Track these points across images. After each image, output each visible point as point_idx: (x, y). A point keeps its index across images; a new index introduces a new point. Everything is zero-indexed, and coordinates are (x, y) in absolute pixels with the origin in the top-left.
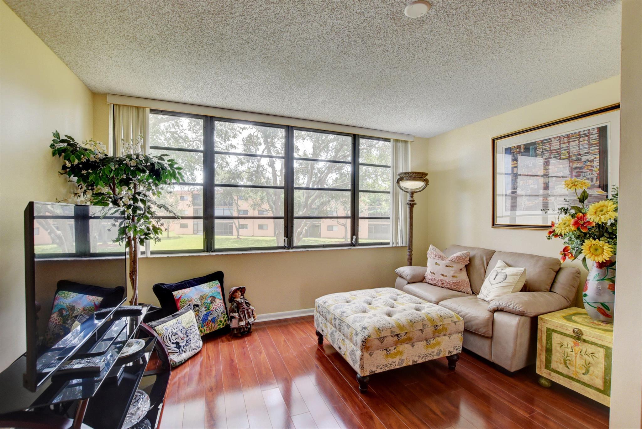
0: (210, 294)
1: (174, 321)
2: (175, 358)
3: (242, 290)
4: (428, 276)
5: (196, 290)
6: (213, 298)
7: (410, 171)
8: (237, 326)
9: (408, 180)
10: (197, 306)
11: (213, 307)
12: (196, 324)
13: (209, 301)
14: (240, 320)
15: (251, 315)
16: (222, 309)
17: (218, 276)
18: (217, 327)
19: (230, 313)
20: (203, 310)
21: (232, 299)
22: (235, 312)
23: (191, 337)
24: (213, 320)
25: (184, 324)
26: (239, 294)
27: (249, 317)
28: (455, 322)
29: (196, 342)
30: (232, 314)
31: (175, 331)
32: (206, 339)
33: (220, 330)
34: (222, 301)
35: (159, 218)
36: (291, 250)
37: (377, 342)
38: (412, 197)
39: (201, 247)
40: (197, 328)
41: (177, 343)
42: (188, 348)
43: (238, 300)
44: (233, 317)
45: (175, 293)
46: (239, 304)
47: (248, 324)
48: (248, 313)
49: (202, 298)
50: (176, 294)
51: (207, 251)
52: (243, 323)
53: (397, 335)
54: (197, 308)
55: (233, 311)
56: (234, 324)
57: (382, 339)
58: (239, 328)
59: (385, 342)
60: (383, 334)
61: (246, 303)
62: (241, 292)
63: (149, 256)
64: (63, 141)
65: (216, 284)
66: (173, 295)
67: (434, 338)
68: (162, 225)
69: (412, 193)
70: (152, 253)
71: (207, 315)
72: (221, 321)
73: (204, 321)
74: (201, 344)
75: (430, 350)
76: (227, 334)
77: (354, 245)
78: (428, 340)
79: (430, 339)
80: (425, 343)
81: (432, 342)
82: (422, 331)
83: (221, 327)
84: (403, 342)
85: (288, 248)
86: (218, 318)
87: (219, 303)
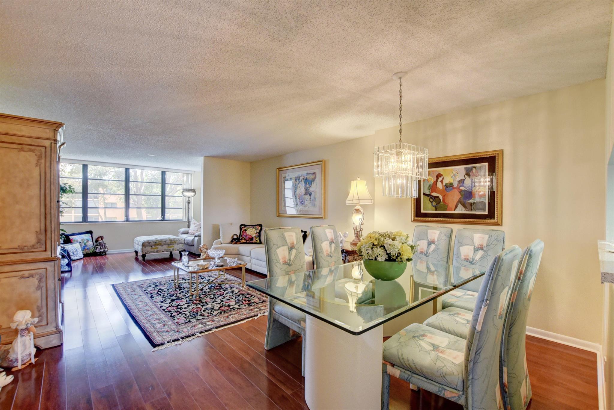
0: (86, 239)
1: (71, 246)
2: (72, 257)
3: (102, 238)
4: (190, 231)
5: (80, 237)
6: (88, 241)
7: (193, 189)
8: (99, 251)
9: (186, 192)
11: (88, 243)
12: (80, 248)
13: (86, 241)
14: (101, 249)
15: (106, 247)
16: (92, 245)
17: (90, 232)
18: (89, 252)
19: (96, 246)
20: (83, 244)
21: (97, 241)
22: (98, 246)
23: (78, 252)
24: (88, 249)
25: (76, 247)
26: (100, 239)
27: (105, 248)
28: (180, 240)
29: (81, 255)
30: (97, 247)
31: (72, 249)
32: (86, 255)
33: (91, 253)
34: (92, 242)
35: (63, 208)
36: (128, 222)
37: (147, 244)
38: (189, 199)
39: (81, 220)
40: (81, 250)
41: (74, 253)
42: (77, 255)
43: (100, 241)
44: (97, 248)
46: (100, 243)
47: (104, 251)
48: (105, 247)
49: (82, 240)
50: (70, 237)
51: (84, 222)
52: (102, 250)
53: (155, 242)
54: (80, 243)
55: (97, 245)
56: (98, 250)
58: (100, 252)
59: (150, 244)
60: (149, 242)
61: (104, 243)
62: (101, 238)
65: (89, 235)
66: (69, 238)
67: (171, 244)
68: (64, 210)
69: (189, 198)
71: (85, 246)
72: (91, 250)
73: (84, 249)
74: (83, 256)
75: (169, 248)
76: (94, 254)
77: (163, 220)
78: (168, 245)
79: (169, 245)
80: (167, 246)
81: (170, 246)
82: (165, 242)
83: (92, 252)
84: (158, 245)
85: (127, 221)
86: (90, 248)
87: (90, 243)
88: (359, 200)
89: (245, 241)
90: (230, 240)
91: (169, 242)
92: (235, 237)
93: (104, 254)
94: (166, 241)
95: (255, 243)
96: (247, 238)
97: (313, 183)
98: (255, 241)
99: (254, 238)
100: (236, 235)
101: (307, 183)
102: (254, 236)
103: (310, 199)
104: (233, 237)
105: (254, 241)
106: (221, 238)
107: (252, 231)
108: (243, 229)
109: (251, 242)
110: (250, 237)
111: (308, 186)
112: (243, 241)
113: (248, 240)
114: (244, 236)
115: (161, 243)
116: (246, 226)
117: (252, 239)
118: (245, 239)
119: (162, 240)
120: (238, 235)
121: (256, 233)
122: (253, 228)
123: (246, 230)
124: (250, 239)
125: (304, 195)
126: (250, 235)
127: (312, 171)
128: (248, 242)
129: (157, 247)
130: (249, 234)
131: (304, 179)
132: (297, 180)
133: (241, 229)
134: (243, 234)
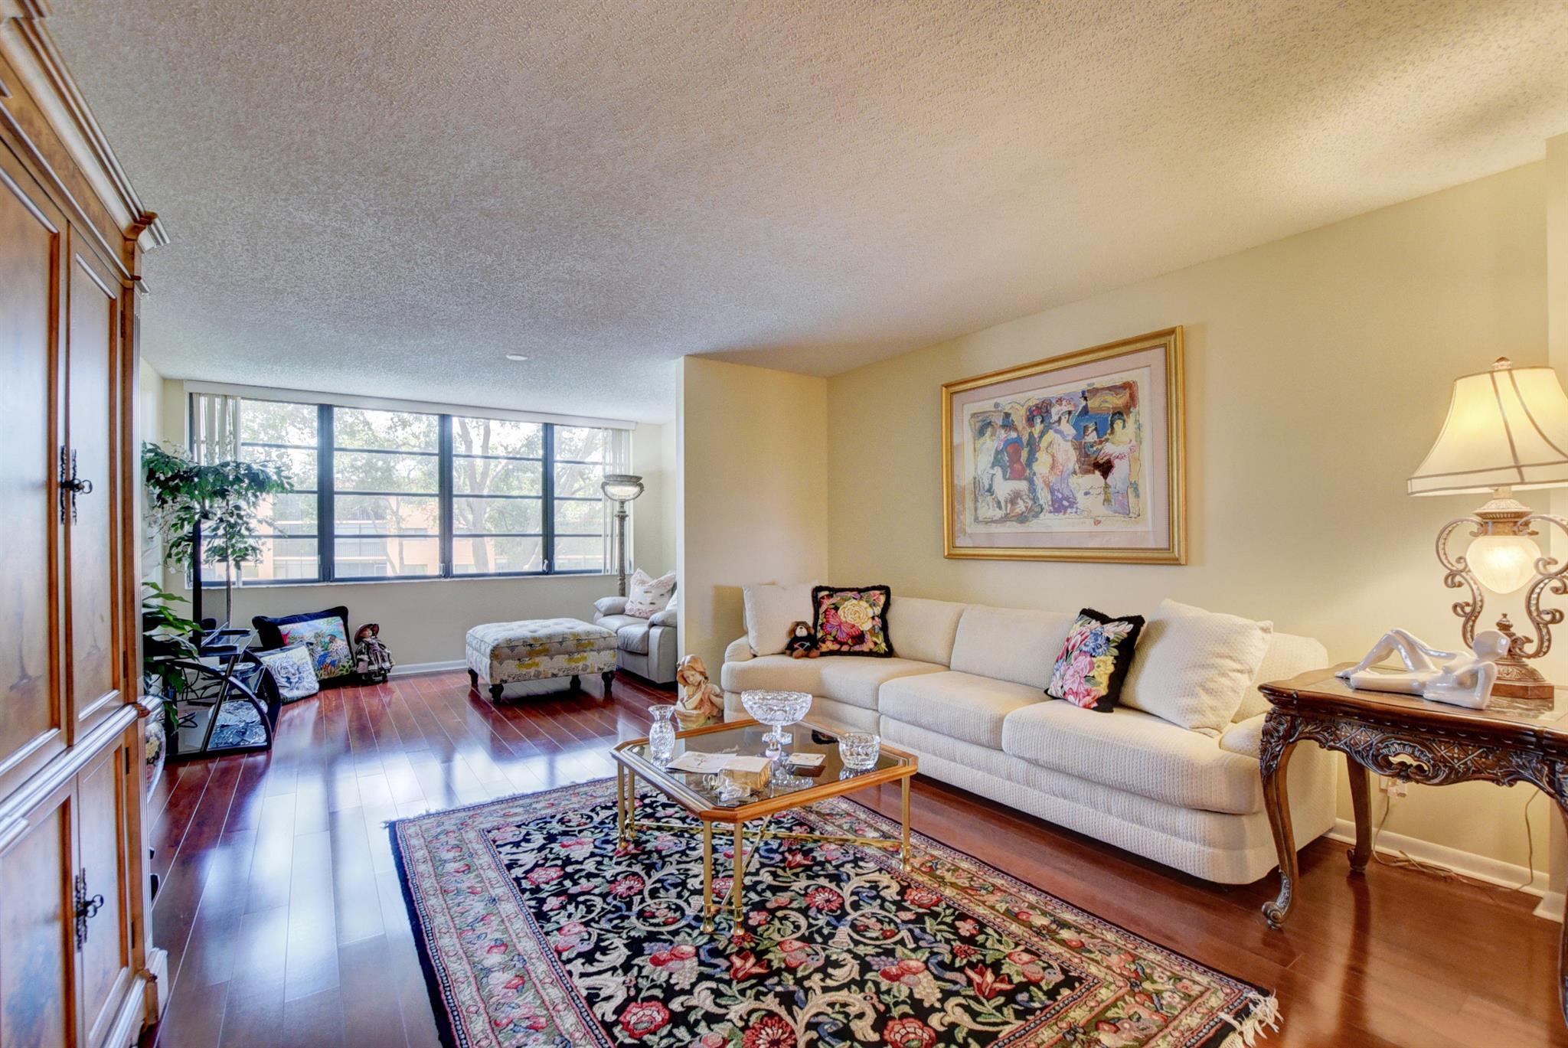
0: (328, 632)
1: (284, 655)
2: (286, 693)
3: (374, 628)
5: (310, 626)
6: (333, 638)
7: (631, 474)
8: (366, 671)
9: (613, 485)
10: (312, 644)
11: (333, 647)
12: (310, 662)
13: (327, 640)
14: (370, 663)
15: (386, 659)
16: (346, 651)
17: (341, 612)
18: (337, 673)
19: (357, 654)
20: (319, 650)
21: (359, 638)
22: (364, 654)
23: (304, 675)
24: (333, 663)
25: (296, 660)
26: (369, 632)
27: (384, 660)
28: (605, 638)
29: (311, 683)
30: (359, 657)
31: (284, 665)
32: (325, 685)
33: (342, 676)
34: (345, 643)
35: (259, 537)
36: (448, 580)
37: (506, 650)
38: (622, 507)
39: (316, 576)
40: (311, 667)
41: (288, 678)
42: (300, 685)
43: (369, 640)
44: (362, 660)
45: (280, 627)
46: (369, 645)
47: (382, 669)
48: (382, 656)
49: (317, 635)
50: (284, 628)
51: (324, 581)
52: (375, 667)
53: (531, 645)
54: (311, 647)
55: (361, 653)
56: (362, 668)
57: (512, 648)
58: (370, 674)
59: (516, 651)
60: (513, 644)
61: (379, 645)
63: (241, 586)
64: (150, 451)
65: (337, 621)
66: (279, 631)
67: (578, 652)
68: (263, 544)
69: (622, 503)
70: (245, 583)
71: (325, 656)
72: (344, 667)
73: (321, 664)
74: (317, 686)
75: (573, 665)
76: (352, 680)
77: (547, 574)
78: (570, 653)
79: (573, 653)
80: (567, 656)
81: (576, 656)
82: (561, 643)
83: (344, 673)
84: (539, 653)
85: (445, 577)
86: (339, 662)
87: (341, 645)
88: (1519, 467)
89: (836, 647)
90: (783, 641)
91: (570, 644)
92: (801, 632)
93: (381, 678)
94: (563, 639)
95: (871, 654)
96: (842, 637)
97: (1118, 424)
98: (871, 646)
99: (868, 636)
100: (804, 624)
101: (1086, 428)
102: (866, 626)
103: (1107, 486)
104: (793, 631)
105: (865, 648)
106: (752, 633)
107: (856, 608)
108: (827, 604)
109: (857, 648)
110: (853, 632)
111: (1092, 437)
112: (829, 646)
113: (846, 643)
114: (832, 627)
115: (547, 646)
116: (833, 591)
117: (860, 638)
118: (835, 640)
119: (550, 637)
120: (810, 623)
121: (873, 618)
122: (861, 598)
123: (836, 609)
124: (852, 637)
125: (1075, 473)
126: (853, 626)
127: (1118, 379)
128: (845, 648)
129: (537, 660)
130: (850, 619)
131: (1070, 413)
132: (1038, 420)
133: (817, 603)
134: (827, 621)
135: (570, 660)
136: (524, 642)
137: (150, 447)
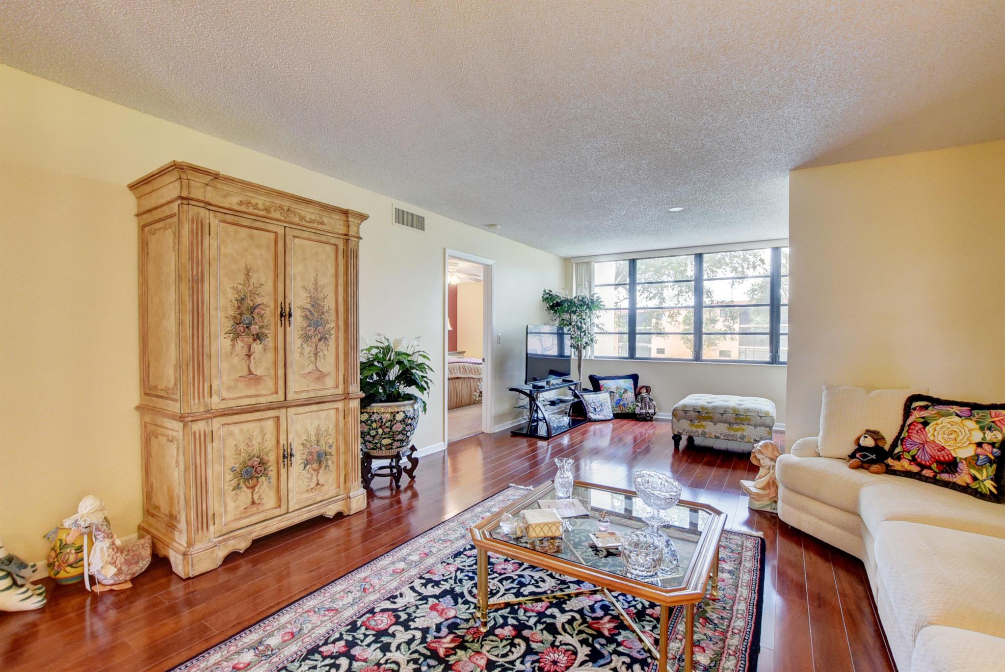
0: (624, 387)
1: (595, 395)
2: (592, 416)
3: (648, 388)
5: (615, 382)
6: (626, 391)
8: (639, 413)
10: (614, 393)
11: (625, 396)
12: (609, 401)
13: (622, 391)
14: (641, 408)
15: (652, 408)
16: (631, 398)
17: (635, 378)
18: (625, 411)
20: (617, 397)
21: (639, 393)
23: (604, 408)
24: (624, 405)
25: (601, 399)
26: (644, 390)
27: (649, 408)
28: (761, 417)
29: (608, 413)
30: (637, 404)
31: (594, 401)
32: (617, 416)
33: (629, 413)
34: (633, 393)
36: (699, 362)
37: (682, 413)
39: (626, 355)
40: (610, 405)
41: (595, 409)
42: (602, 413)
43: (643, 394)
45: (600, 382)
46: (643, 398)
47: (647, 413)
48: (649, 405)
49: (617, 388)
51: (629, 358)
52: (644, 411)
53: (699, 412)
54: (613, 394)
56: (637, 411)
57: (686, 412)
58: (642, 414)
59: (688, 414)
60: (686, 409)
61: (650, 399)
62: (647, 390)
63: (593, 358)
64: (547, 294)
65: (631, 382)
66: (599, 383)
67: (738, 424)
68: (596, 337)
70: (595, 357)
71: (620, 400)
72: (630, 408)
73: (616, 404)
74: (612, 415)
75: (732, 433)
76: (632, 416)
77: (772, 363)
78: (730, 423)
79: (733, 424)
80: (727, 425)
81: (735, 426)
82: (722, 414)
83: (630, 412)
84: (705, 419)
85: (696, 360)
86: (628, 405)
87: (630, 395)
89: (915, 469)
90: (848, 447)
91: (730, 417)
92: (870, 442)
93: (649, 418)
94: (724, 411)
95: (965, 489)
96: (923, 458)
98: (968, 480)
99: (962, 466)
102: (964, 452)
105: (962, 478)
107: (955, 428)
108: (916, 416)
109: (945, 477)
110: (941, 455)
112: (905, 465)
113: (930, 468)
114: (914, 444)
115: (711, 415)
116: (934, 402)
117: (952, 465)
118: (914, 460)
119: (715, 408)
121: (979, 445)
122: (969, 417)
123: (925, 424)
124: (939, 462)
126: (943, 449)
128: (927, 473)
129: (704, 423)
130: (940, 440)
133: (908, 412)
134: (909, 436)
135: (729, 429)
136: (694, 409)
137: (547, 291)
